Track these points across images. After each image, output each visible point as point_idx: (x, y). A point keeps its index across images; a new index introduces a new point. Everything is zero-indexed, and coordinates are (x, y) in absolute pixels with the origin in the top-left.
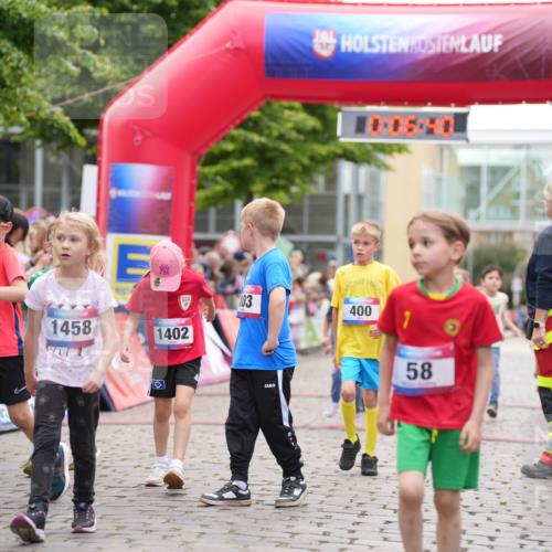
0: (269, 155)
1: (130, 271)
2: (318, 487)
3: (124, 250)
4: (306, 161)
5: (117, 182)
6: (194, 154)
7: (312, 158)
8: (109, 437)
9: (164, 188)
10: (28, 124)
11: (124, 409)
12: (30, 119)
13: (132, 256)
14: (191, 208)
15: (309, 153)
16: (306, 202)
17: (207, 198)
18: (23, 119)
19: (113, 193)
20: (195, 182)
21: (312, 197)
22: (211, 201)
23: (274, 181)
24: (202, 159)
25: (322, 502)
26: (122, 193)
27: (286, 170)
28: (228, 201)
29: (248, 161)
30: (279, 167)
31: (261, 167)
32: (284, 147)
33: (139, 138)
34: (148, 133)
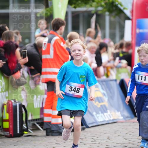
10: (105, 6)
12: (106, 4)
18: (103, 3)
19: (138, 31)
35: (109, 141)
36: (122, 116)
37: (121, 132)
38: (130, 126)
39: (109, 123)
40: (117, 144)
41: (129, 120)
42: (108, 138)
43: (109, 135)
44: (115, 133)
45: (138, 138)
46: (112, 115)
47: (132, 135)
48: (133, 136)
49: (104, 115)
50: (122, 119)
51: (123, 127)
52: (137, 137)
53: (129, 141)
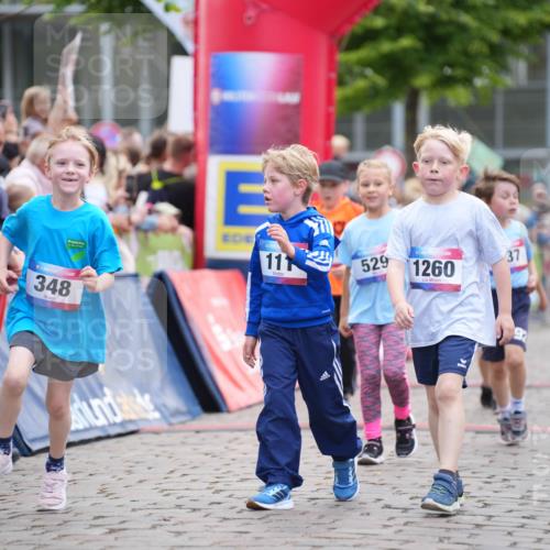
0: (441, 31)
1: (244, 209)
2: (532, 517)
3: (233, 179)
4: (495, 37)
5: (222, 80)
6: (332, 35)
7: (506, 32)
8: (221, 448)
9: (289, 87)
11: (241, 409)
13: (245, 188)
14: (328, 115)
15: (500, 26)
16: (500, 101)
17: (346, 100)
19: (216, 96)
20: (333, 76)
21: (509, 92)
22: (353, 104)
23: (448, 71)
24: (345, 43)
25: (539, 540)
26: (229, 96)
27: (466, 53)
28: (378, 103)
29: (406, 42)
30: (454, 49)
31: (427, 49)
32: (465, 18)
33: (251, 13)
34: (264, 6)
35: (106, 500)
36: (157, 408)
37: (150, 468)
38: (183, 443)
39: (108, 437)
40: (134, 510)
41: (183, 423)
42: (102, 491)
43: (107, 478)
44: (129, 472)
45: (209, 488)
46: (120, 405)
47: (188, 478)
48: (194, 481)
49: (90, 406)
50: (155, 420)
51: (158, 450)
52: (207, 485)
53: (178, 498)
